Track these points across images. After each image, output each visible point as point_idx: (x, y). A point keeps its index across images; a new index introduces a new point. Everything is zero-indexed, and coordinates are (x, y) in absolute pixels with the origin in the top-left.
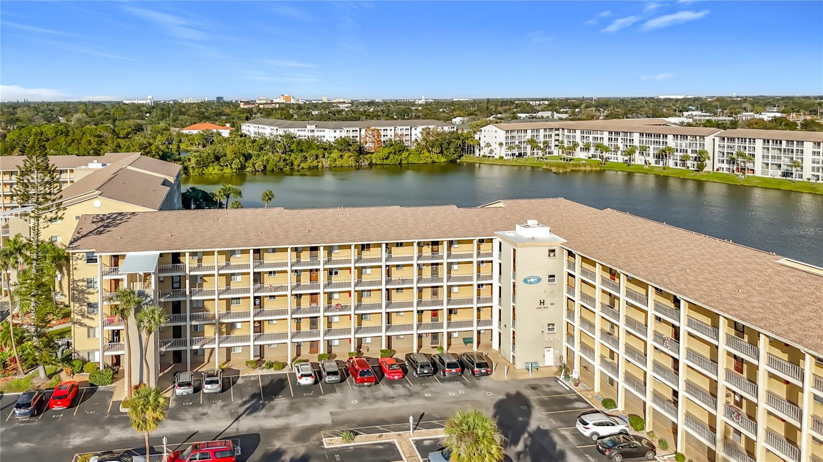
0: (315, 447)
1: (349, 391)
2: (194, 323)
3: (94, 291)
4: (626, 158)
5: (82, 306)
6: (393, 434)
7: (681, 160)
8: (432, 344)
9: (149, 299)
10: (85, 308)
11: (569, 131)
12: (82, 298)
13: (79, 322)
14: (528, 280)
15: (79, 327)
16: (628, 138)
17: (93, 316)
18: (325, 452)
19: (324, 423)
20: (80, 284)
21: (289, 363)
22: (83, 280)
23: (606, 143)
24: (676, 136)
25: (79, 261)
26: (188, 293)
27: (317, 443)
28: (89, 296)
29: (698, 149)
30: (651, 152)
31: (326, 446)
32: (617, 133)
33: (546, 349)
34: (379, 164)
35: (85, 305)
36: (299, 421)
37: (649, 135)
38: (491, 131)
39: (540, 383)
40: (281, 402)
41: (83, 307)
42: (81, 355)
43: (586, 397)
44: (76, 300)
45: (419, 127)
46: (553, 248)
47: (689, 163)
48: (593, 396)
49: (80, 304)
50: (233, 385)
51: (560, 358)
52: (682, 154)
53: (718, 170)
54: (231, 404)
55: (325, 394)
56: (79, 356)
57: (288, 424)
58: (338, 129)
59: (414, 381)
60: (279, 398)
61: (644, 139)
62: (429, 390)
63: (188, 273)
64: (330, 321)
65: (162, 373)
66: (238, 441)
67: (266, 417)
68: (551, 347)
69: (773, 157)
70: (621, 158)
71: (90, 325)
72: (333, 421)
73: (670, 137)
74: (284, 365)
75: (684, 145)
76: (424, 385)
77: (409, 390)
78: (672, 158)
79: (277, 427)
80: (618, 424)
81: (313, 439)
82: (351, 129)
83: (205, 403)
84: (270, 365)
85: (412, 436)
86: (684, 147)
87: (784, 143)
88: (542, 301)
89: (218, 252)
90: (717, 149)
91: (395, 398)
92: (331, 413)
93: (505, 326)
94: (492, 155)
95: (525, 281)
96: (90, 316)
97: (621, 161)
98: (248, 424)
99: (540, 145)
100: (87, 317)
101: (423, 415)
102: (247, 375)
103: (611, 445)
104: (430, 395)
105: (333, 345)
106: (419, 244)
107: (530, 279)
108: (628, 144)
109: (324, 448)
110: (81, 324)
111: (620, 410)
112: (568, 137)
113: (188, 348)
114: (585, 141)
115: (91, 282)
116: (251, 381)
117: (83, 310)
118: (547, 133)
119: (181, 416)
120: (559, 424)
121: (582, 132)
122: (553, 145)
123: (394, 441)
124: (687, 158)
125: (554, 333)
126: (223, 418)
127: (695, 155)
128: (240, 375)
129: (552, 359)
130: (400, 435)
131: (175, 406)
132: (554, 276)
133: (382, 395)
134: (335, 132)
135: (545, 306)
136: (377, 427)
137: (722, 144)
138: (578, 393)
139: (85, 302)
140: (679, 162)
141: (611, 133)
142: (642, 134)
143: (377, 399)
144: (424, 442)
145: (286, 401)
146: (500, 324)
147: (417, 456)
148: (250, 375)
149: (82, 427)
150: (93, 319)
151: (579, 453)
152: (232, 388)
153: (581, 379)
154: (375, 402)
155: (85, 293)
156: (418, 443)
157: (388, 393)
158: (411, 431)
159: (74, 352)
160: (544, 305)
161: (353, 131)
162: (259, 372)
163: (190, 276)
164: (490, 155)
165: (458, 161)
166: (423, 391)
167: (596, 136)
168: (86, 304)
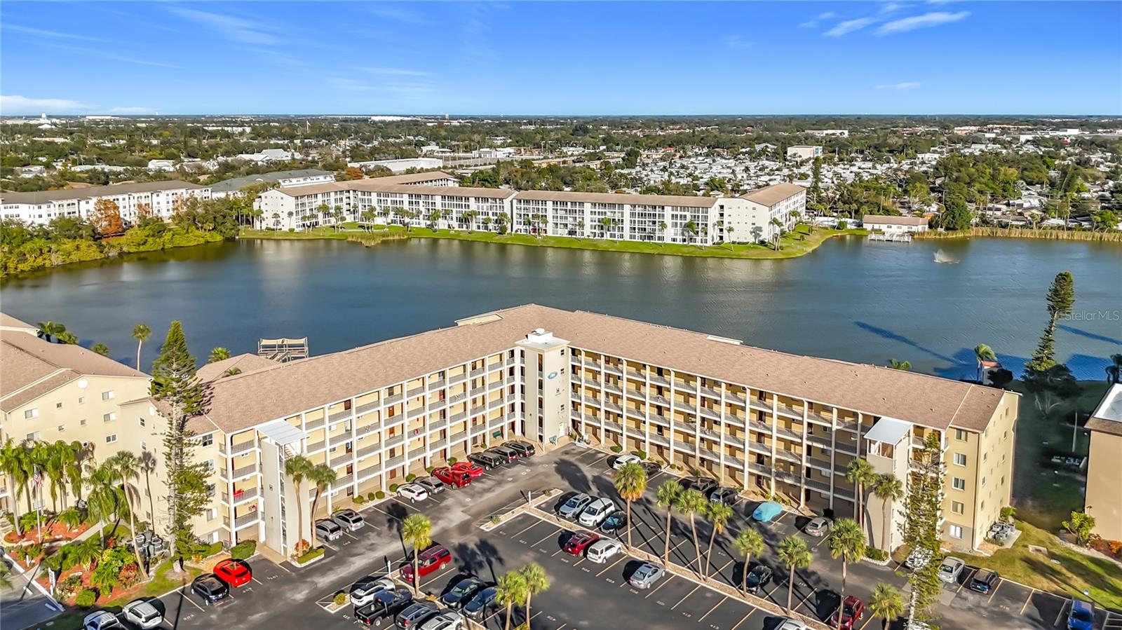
4: (429, 223)
7: (483, 223)
11: (364, 193)
16: (430, 201)
23: (406, 207)
24: (477, 199)
29: (498, 212)
30: (454, 216)
31: (486, 531)
32: (418, 196)
34: (135, 253)
37: (451, 198)
38: (274, 198)
45: (163, 192)
47: (491, 226)
52: (484, 217)
53: (516, 231)
58: (44, 203)
61: (447, 202)
69: (561, 218)
70: (423, 223)
73: (472, 200)
75: (485, 207)
78: (474, 220)
81: (474, 529)
82: (65, 202)
86: (485, 210)
87: (569, 204)
90: (515, 211)
94: (279, 227)
97: (423, 226)
99: (331, 211)
108: (430, 208)
112: (363, 200)
114: (382, 205)
118: (338, 197)
121: (379, 195)
122: (344, 210)
124: (489, 220)
127: (496, 218)
134: (40, 208)
137: (519, 206)
140: (481, 225)
141: (411, 196)
142: (443, 197)
161: (69, 205)
164: (275, 227)
165: (237, 237)
167: (395, 199)
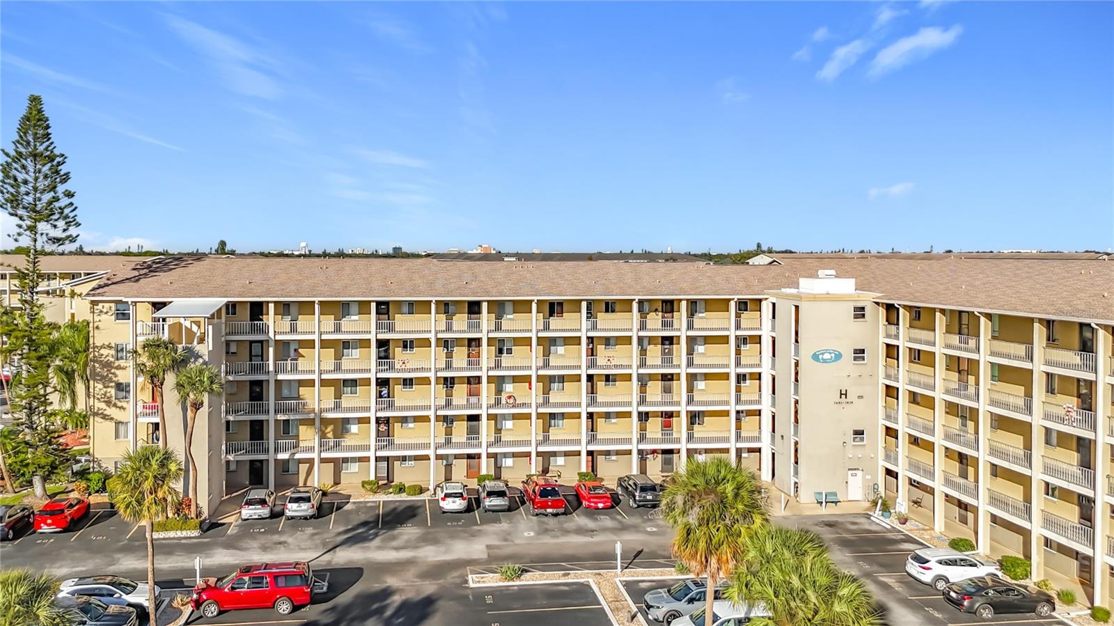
0: (453, 586)
1: (523, 522)
2: (281, 417)
3: (125, 365)
5: (108, 387)
6: (587, 573)
8: (662, 471)
9: (201, 360)
10: (112, 391)
12: (107, 375)
13: (102, 413)
14: (820, 357)
15: (102, 420)
17: (124, 405)
18: (469, 592)
19: (475, 557)
20: (104, 352)
21: (431, 488)
22: (109, 347)
25: (103, 317)
26: (271, 368)
27: (458, 581)
28: (118, 372)
31: (472, 585)
33: (850, 472)
35: (111, 387)
36: (431, 554)
39: (840, 520)
40: (409, 532)
41: (109, 390)
42: (104, 465)
43: (921, 538)
44: (98, 378)
46: (860, 304)
48: (933, 538)
49: (104, 384)
50: (336, 510)
51: (874, 488)
54: (328, 532)
55: (482, 523)
56: (100, 467)
57: (415, 557)
59: (629, 511)
60: (407, 526)
62: (655, 523)
63: (273, 338)
64: (499, 427)
65: (229, 496)
66: (326, 575)
67: (379, 548)
68: (858, 469)
71: (120, 419)
72: (488, 556)
74: (422, 491)
76: (645, 517)
77: (620, 522)
79: (394, 561)
80: (983, 565)
81: (452, 577)
83: (286, 530)
84: (401, 489)
85: (620, 575)
88: (843, 392)
89: (321, 303)
91: (596, 531)
92: (488, 547)
93: (782, 436)
95: (815, 357)
96: (119, 404)
98: (346, 556)
100: (115, 405)
101: (640, 552)
102: (362, 500)
103: (973, 590)
104: (654, 529)
105: (503, 465)
106: (641, 302)
107: (823, 354)
109: (468, 588)
110: (105, 417)
111: (982, 554)
113: (271, 457)
115: (122, 350)
116: (366, 507)
117: (108, 395)
119: (242, 544)
120: (875, 568)
123: (588, 581)
125: (864, 445)
126: (310, 548)
128: (351, 501)
129: (861, 489)
130: (599, 574)
131: (236, 533)
132: (863, 351)
133: (574, 528)
135: (848, 400)
136: (563, 564)
138: (907, 533)
139: (112, 382)
143: (566, 532)
144: (640, 584)
145: (417, 531)
146: (773, 437)
147: (626, 600)
148: (366, 500)
149: (77, 555)
150: (124, 409)
151: (915, 607)
152: (334, 514)
153: (911, 516)
154: (562, 535)
155: (113, 368)
156: (629, 586)
157: (586, 525)
158: (619, 569)
159: (93, 460)
160: (846, 398)
162: (382, 497)
163: (276, 341)
166: (643, 525)
168: (113, 384)
